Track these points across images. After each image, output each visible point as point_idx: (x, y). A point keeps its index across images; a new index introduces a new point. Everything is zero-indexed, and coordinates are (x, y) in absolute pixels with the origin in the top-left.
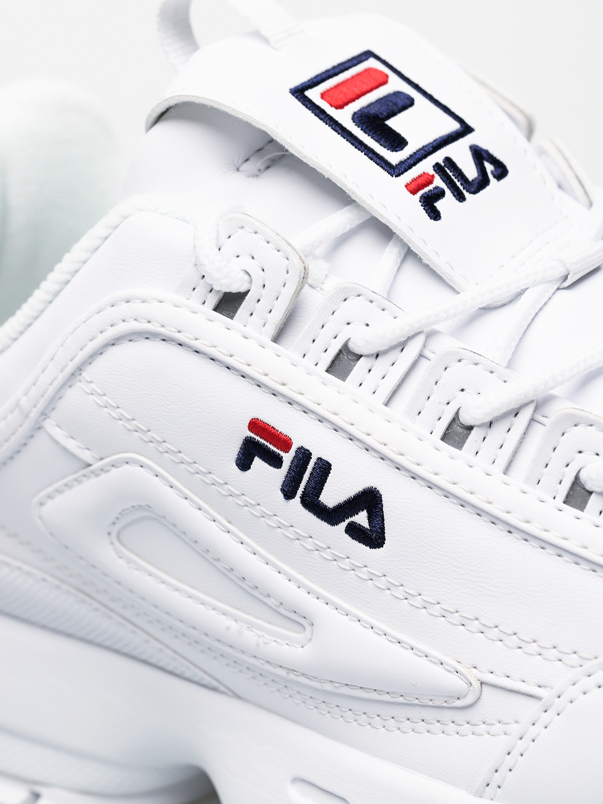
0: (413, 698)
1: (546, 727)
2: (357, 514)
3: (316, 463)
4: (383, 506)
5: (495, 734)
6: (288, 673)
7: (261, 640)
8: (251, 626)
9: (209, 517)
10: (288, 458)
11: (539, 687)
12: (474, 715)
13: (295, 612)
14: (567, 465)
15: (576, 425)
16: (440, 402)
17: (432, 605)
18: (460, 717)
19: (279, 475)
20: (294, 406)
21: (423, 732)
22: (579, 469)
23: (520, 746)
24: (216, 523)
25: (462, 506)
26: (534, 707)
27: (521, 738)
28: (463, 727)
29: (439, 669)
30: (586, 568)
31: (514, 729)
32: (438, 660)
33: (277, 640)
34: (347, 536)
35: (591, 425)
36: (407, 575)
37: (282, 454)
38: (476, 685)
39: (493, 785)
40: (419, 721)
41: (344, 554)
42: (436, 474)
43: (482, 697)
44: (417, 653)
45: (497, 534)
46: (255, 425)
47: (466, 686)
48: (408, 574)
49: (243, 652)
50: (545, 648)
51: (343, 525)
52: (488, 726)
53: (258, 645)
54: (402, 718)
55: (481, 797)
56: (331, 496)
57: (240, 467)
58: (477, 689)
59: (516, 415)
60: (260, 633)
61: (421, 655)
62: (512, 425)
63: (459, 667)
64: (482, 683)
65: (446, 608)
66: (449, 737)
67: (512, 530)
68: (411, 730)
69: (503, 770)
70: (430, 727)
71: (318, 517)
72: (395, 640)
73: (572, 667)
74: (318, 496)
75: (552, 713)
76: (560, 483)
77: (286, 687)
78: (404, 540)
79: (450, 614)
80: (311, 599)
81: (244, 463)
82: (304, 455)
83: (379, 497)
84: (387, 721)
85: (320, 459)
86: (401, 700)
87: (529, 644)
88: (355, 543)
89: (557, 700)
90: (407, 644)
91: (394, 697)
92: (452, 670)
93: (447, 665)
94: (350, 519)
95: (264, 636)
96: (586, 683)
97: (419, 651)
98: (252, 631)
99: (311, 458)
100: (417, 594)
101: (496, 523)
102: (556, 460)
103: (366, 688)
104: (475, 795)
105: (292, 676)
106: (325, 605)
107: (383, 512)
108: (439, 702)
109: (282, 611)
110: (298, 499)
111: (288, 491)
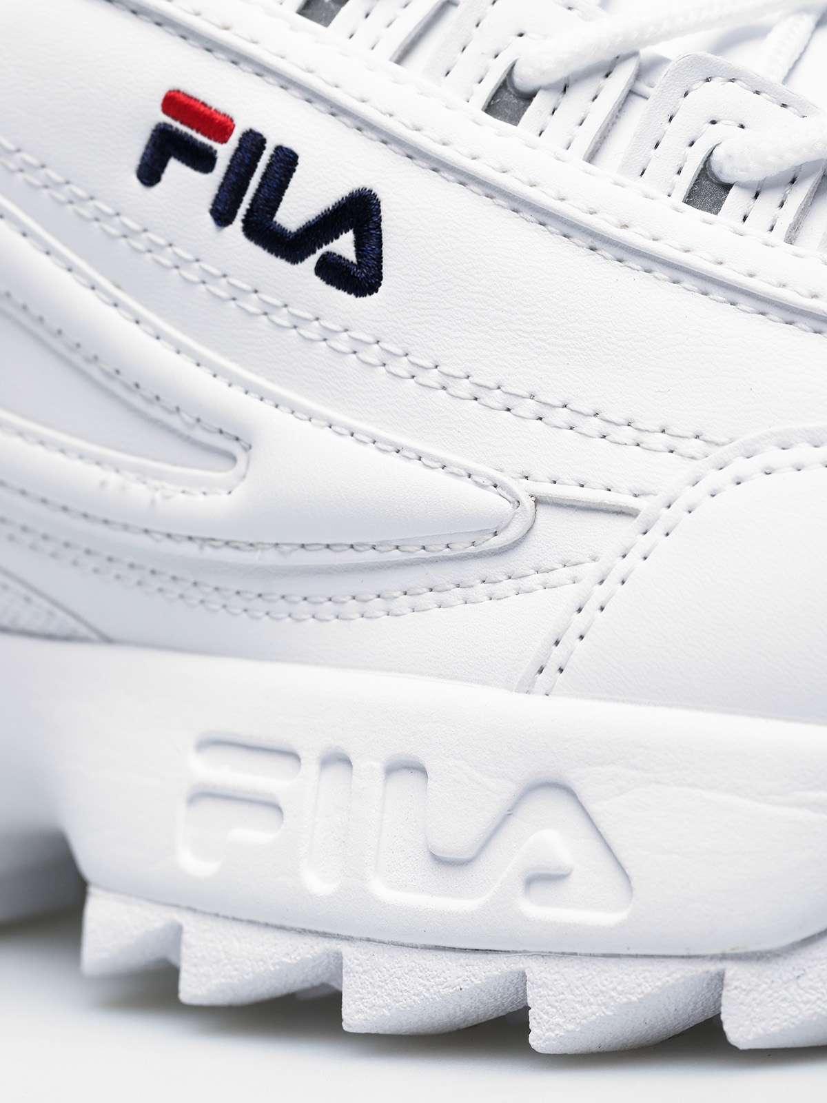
0: (417, 546)
1: (645, 558)
2: (337, 238)
3: (272, 156)
4: (381, 221)
5: (556, 585)
6: (201, 547)
7: (158, 496)
8: (142, 475)
9: (84, 281)
10: (224, 152)
11: (636, 496)
12: (520, 560)
13: (221, 432)
14: (692, 144)
15: (708, 80)
16: (483, 53)
17: (458, 380)
18: (494, 568)
19: (208, 184)
20: (242, 65)
21: (431, 607)
22: (712, 146)
23: (600, 594)
24: (97, 292)
25: (515, 211)
26: (623, 529)
27: (602, 582)
28: (501, 584)
29: (466, 485)
30: (720, 298)
31: (590, 571)
32: (465, 469)
33: (187, 488)
34: (317, 280)
35: (733, 80)
36: (416, 333)
37: (216, 146)
38: (528, 503)
39: (551, 669)
40: (425, 590)
41: (309, 312)
42: (474, 158)
43: (536, 527)
44: (429, 463)
45: (572, 254)
46: (175, 103)
47: (510, 506)
48: (419, 332)
49: (126, 527)
50: (648, 431)
51: (312, 260)
52: (545, 574)
53: (153, 503)
54: (395, 591)
55: (528, 692)
56: (294, 212)
57: (144, 180)
58: (528, 508)
59: (607, 76)
60: (157, 483)
61: (436, 465)
62: (600, 89)
63: (499, 476)
64: (537, 502)
65: (483, 383)
66: (477, 605)
67: (597, 244)
68: (410, 610)
69: (569, 639)
70: (443, 597)
71: (271, 251)
72: (390, 448)
73: (693, 458)
74: (273, 215)
75: (656, 533)
76: (679, 172)
77: (195, 584)
78: (415, 273)
79: (487, 391)
80: (252, 401)
81: (150, 173)
82: (253, 142)
83: (375, 205)
84: (369, 603)
85: (279, 149)
86: (396, 555)
87: (619, 428)
88: (332, 290)
89: (665, 511)
90: (411, 450)
91: (384, 552)
92: (488, 483)
93: (479, 475)
94: (325, 249)
95: (164, 488)
96: (715, 479)
97: (432, 458)
98: (145, 483)
99: (264, 148)
100: (432, 365)
101: (571, 235)
102: (674, 136)
103: (336, 545)
104: (518, 691)
105: (209, 552)
106: (274, 408)
107: (381, 231)
108: (461, 547)
109: (199, 434)
110: (238, 224)
111: (222, 213)
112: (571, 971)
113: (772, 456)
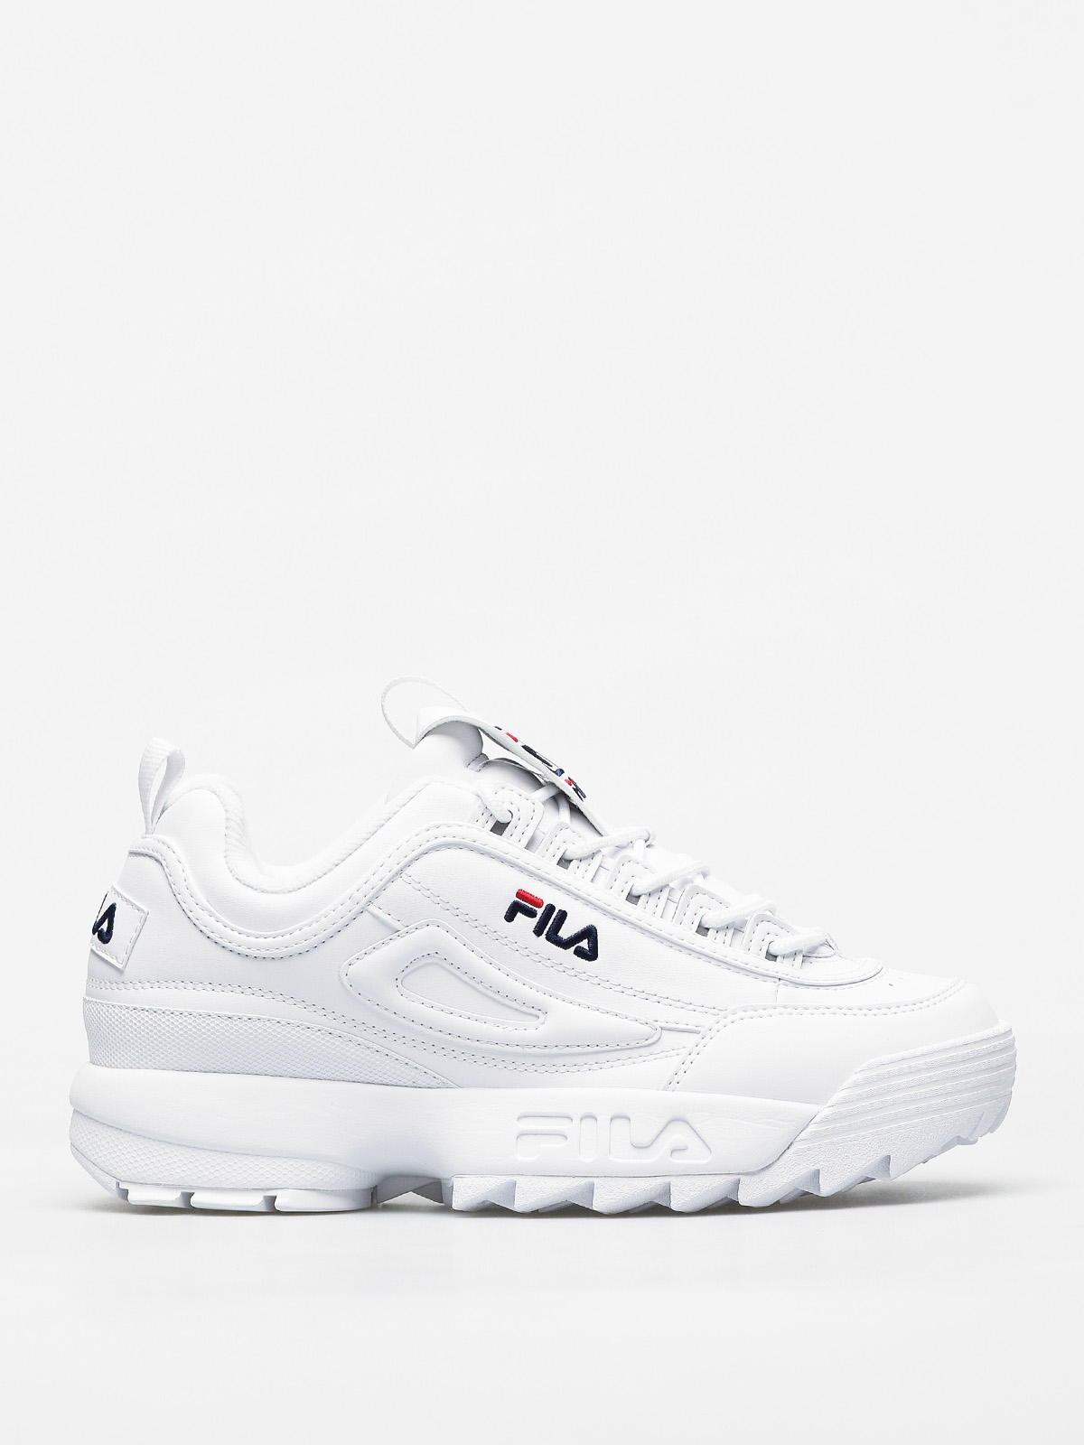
0: (615, 1044)
1: (704, 1047)
2: (581, 942)
3: (557, 913)
4: (597, 936)
5: (668, 1056)
8: (497, 1024)
10: (540, 911)
11: (698, 1027)
12: (656, 1049)
13: (533, 1008)
14: (694, 916)
16: (620, 884)
19: (533, 922)
20: (543, 882)
21: (620, 1066)
22: (701, 917)
23: (690, 1058)
26: (691, 1039)
27: (690, 1055)
28: (653, 1055)
29: (636, 1024)
31: (686, 1051)
32: (635, 1019)
33: (518, 1028)
34: (574, 955)
35: (705, 894)
37: (537, 909)
38: (660, 1029)
39: (674, 1082)
41: (570, 966)
43: (662, 1037)
44: (621, 1017)
46: (520, 894)
47: (652, 1031)
48: (610, 973)
50: (697, 1006)
51: (573, 948)
52: (665, 1053)
55: (666, 1090)
56: (566, 932)
57: (507, 920)
58: (659, 1031)
59: (661, 891)
61: (623, 1017)
62: (660, 895)
63: (648, 1021)
64: (662, 1029)
65: (636, 991)
69: (680, 1073)
71: (557, 945)
72: (604, 1013)
73: (715, 1015)
74: (558, 933)
75: (706, 1039)
76: (692, 924)
78: (609, 954)
80: (546, 997)
81: (510, 917)
82: (551, 908)
83: (596, 931)
85: (560, 911)
86: (607, 1048)
87: (688, 1005)
88: (579, 959)
89: (709, 1032)
90: (613, 1013)
91: (601, 1047)
92: (644, 1023)
93: (640, 1021)
94: (577, 945)
96: (723, 1022)
97: (621, 1015)
98: (498, 1026)
99: (554, 910)
100: (618, 984)
103: (581, 1045)
104: (662, 1090)
106: (555, 999)
107: (597, 939)
108: (633, 1044)
109: (524, 1008)
110: (544, 936)
111: (538, 931)
112: (687, 1180)
113: (741, 1014)
